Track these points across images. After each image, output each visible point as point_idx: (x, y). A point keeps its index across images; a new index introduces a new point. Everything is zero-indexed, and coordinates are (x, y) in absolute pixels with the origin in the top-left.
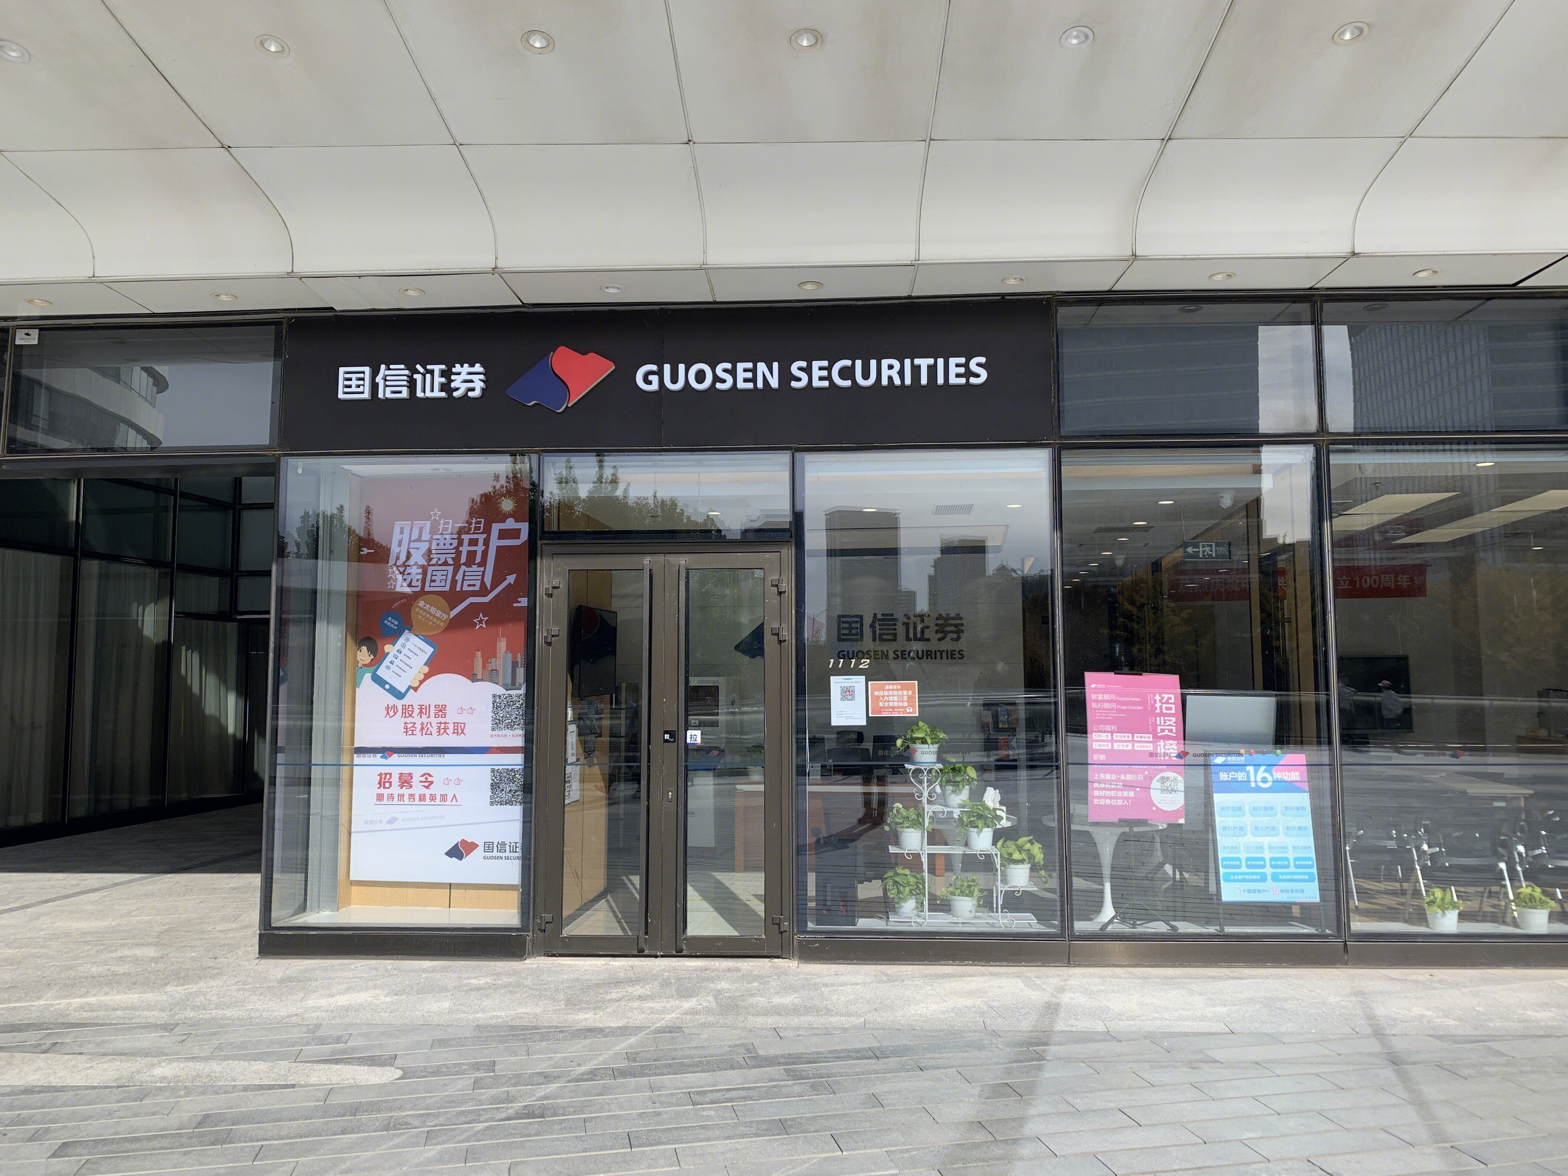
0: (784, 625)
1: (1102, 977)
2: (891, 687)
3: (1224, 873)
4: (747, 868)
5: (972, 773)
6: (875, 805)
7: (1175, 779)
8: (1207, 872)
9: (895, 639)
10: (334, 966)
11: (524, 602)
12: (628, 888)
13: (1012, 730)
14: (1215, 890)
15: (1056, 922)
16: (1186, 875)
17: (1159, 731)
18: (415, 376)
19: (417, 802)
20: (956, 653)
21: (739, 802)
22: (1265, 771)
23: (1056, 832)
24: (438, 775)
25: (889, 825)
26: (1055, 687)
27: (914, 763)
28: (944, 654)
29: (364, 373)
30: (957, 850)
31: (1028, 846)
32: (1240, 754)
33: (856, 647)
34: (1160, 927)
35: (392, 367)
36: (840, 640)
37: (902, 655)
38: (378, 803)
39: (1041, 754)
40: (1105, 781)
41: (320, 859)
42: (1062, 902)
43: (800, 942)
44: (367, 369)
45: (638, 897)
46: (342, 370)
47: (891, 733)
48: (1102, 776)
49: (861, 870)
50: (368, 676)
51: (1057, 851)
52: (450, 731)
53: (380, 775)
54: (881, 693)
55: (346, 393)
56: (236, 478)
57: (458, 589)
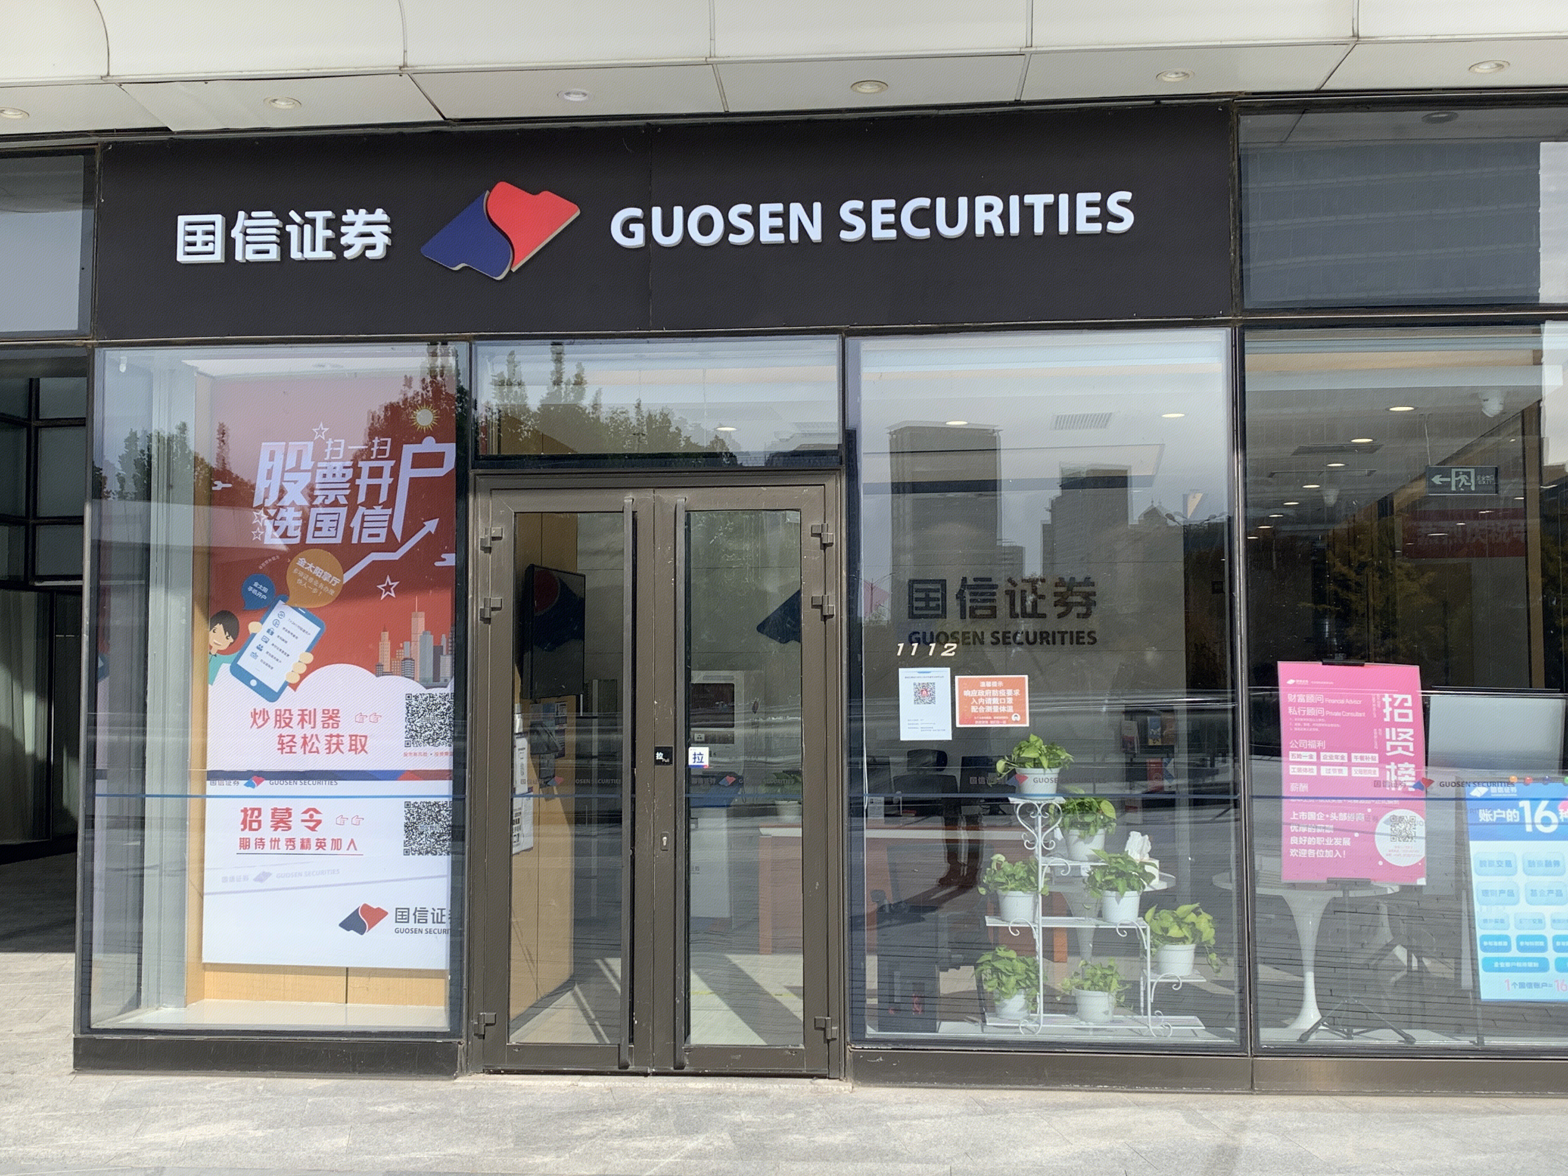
0: (831, 594)
1: (1301, 1110)
2: (989, 684)
3: (1485, 959)
4: (776, 949)
5: (1108, 809)
6: (963, 859)
7: (1413, 820)
8: (1458, 958)
9: (993, 615)
10: (180, 1085)
11: (450, 560)
12: (604, 976)
13: (1168, 750)
14: (1471, 984)
15: (1233, 1030)
16: (1427, 962)
17: (1388, 749)
18: (289, 228)
19: (298, 850)
20: (1085, 635)
21: (765, 854)
22: (1547, 808)
23: (1234, 899)
24: (328, 811)
25: (986, 886)
26: (1234, 685)
27: (1022, 796)
28: (1067, 637)
29: (213, 223)
30: (1086, 924)
31: (1192, 917)
32: (1509, 783)
33: (937, 626)
34: (1388, 1038)
35: (254, 214)
36: (912, 616)
37: (1004, 639)
38: (242, 851)
39: (1211, 785)
40: (1308, 823)
41: (160, 934)
42: (1242, 1001)
43: (856, 1055)
44: (218, 219)
45: (619, 989)
46: (182, 219)
47: (986, 753)
48: (1303, 815)
49: (944, 952)
50: (225, 668)
51: (1235, 926)
52: (345, 747)
53: (245, 811)
54: (974, 693)
55: (189, 254)
56: (31, 380)
57: (355, 540)
